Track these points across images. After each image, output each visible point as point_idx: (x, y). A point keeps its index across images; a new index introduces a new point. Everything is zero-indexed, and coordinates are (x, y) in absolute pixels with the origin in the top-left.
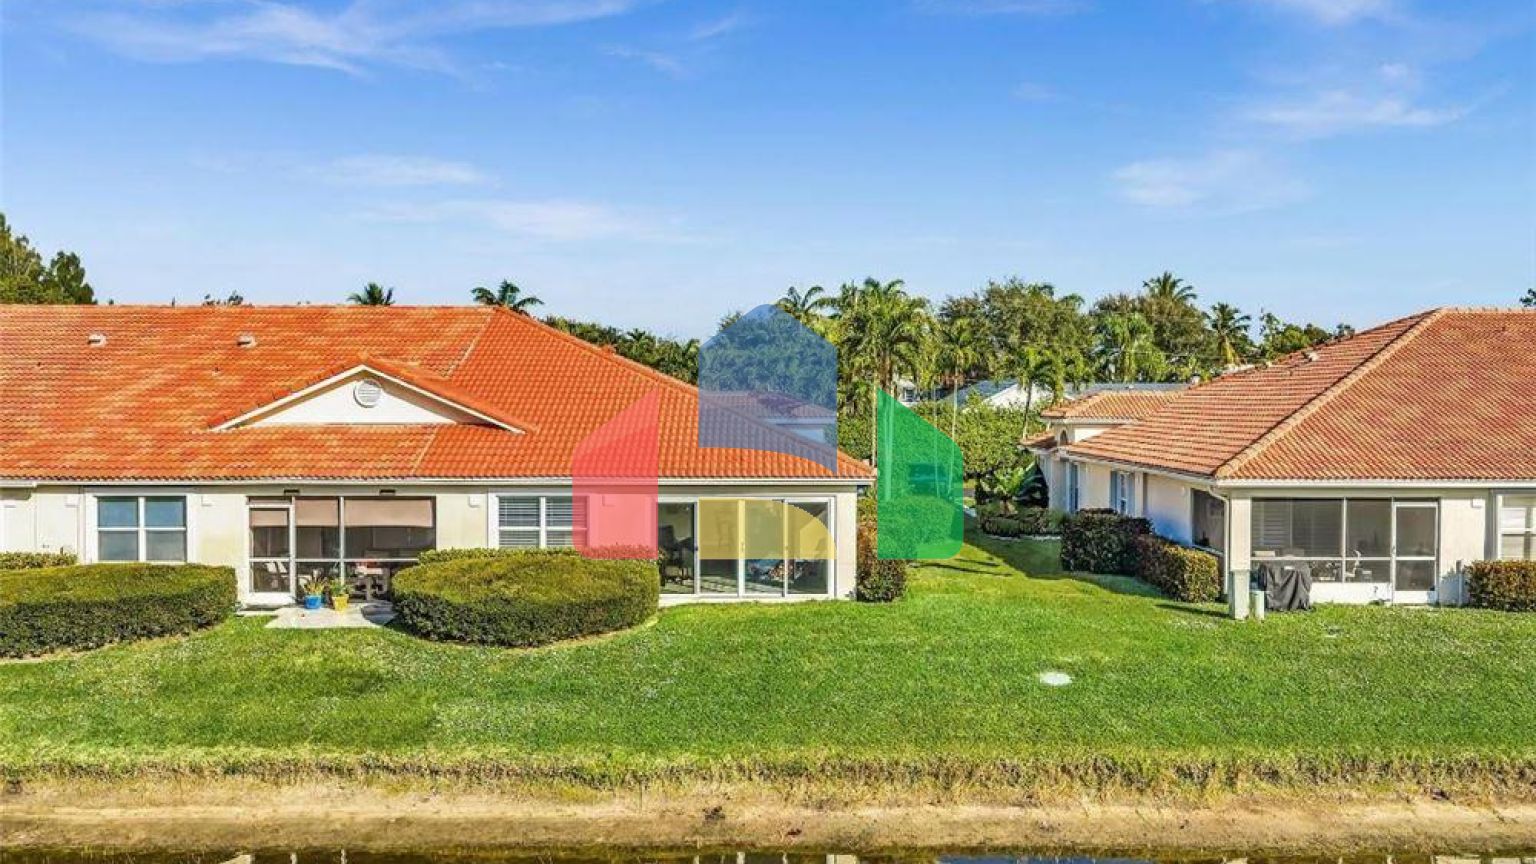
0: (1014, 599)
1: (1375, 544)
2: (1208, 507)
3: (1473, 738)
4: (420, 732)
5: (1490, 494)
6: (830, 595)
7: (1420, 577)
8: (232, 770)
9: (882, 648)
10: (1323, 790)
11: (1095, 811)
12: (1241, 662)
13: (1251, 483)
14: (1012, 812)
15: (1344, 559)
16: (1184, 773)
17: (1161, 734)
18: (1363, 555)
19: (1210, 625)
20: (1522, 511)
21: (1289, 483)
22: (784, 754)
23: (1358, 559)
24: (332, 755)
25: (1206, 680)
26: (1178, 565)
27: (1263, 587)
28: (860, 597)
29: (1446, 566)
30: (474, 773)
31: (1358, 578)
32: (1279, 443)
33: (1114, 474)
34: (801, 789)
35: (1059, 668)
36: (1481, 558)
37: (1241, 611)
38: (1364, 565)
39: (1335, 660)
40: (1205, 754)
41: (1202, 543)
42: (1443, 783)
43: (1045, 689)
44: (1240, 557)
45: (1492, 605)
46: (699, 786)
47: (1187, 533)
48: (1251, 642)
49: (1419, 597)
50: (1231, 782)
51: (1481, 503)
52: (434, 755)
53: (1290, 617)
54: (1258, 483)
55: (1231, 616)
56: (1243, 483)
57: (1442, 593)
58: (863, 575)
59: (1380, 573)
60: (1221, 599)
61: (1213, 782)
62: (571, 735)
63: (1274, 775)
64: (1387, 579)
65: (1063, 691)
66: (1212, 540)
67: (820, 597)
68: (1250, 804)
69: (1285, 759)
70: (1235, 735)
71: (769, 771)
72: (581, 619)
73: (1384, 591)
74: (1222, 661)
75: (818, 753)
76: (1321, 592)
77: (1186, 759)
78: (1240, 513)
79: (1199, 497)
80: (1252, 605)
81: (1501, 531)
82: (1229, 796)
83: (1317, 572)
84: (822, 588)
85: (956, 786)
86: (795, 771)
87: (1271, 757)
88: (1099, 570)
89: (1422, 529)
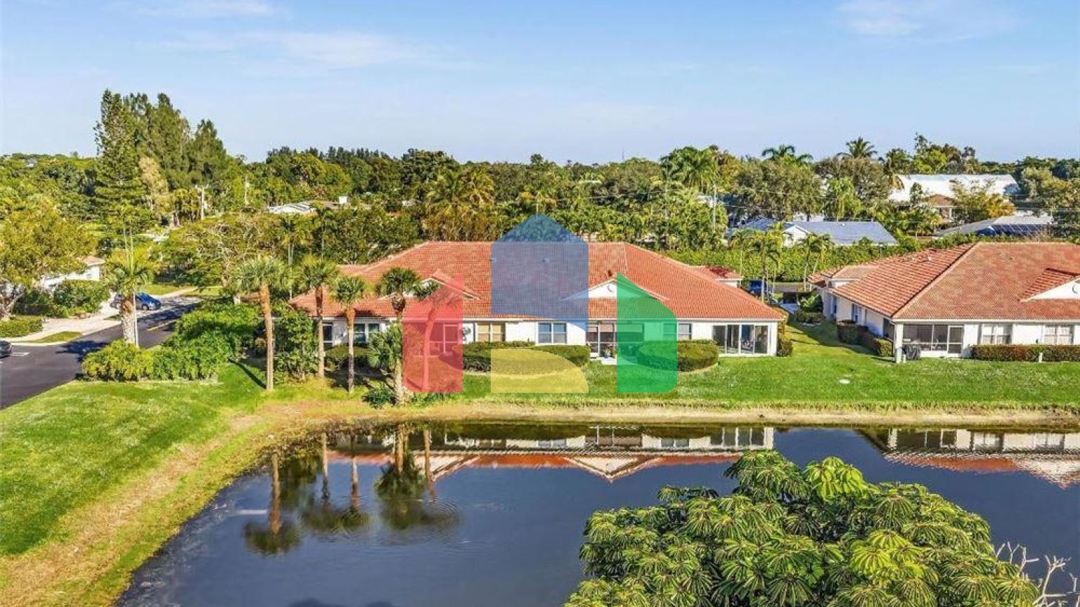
0: (825, 355)
1: (942, 338)
2: (889, 326)
3: (960, 398)
4: (675, 395)
5: (980, 324)
6: (767, 355)
7: (956, 349)
8: (632, 404)
9: (792, 372)
10: (919, 411)
11: (859, 416)
12: (897, 377)
13: (903, 320)
14: (837, 416)
15: (932, 343)
16: (883, 407)
17: (876, 397)
18: (940, 341)
19: (889, 365)
20: (991, 328)
21: (915, 320)
22: (777, 402)
23: (937, 344)
24: (657, 401)
25: (889, 383)
26: (879, 345)
27: (905, 353)
28: (778, 355)
29: (965, 346)
30: (695, 406)
31: (936, 349)
32: (913, 306)
33: (853, 305)
34: (782, 410)
35: (845, 378)
36: (976, 344)
37: (899, 361)
38: (938, 345)
39: (926, 377)
40: (888, 402)
41: (886, 336)
42: (950, 410)
43: (842, 385)
44: (899, 343)
45: (977, 358)
46: (755, 410)
47: (881, 331)
48: (901, 370)
49: (956, 355)
50: (894, 409)
51: (977, 326)
52: (680, 401)
53: (913, 362)
54: (906, 320)
55: (895, 362)
56: (901, 320)
57: (962, 354)
58: (779, 348)
59: (943, 348)
60: (892, 356)
61: (890, 409)
62: (717, 396)
63: (905, 408)
64: (946, 350)
65: (848, 385)
66: (890, 335)
67: (764, 355)
68: (899, 415)
69: (909, 404)
70: (895, 397)
71: (772, 406)
72: (704, 363)
73: (945, 354)
74: (893, 376)
75: (784, 402)
76: (924, 354)
77: (883, 403)
78: (899, 330)
79: (886, 322)
80: (902, 359)
81: (983, 334)
82: (893, 413)
83: (923, 347)
84: (765, 352)
85: (822, 410)
86: (780, 406)
87: (905, 403)
88: (850, 343)
89: (958, 333)
